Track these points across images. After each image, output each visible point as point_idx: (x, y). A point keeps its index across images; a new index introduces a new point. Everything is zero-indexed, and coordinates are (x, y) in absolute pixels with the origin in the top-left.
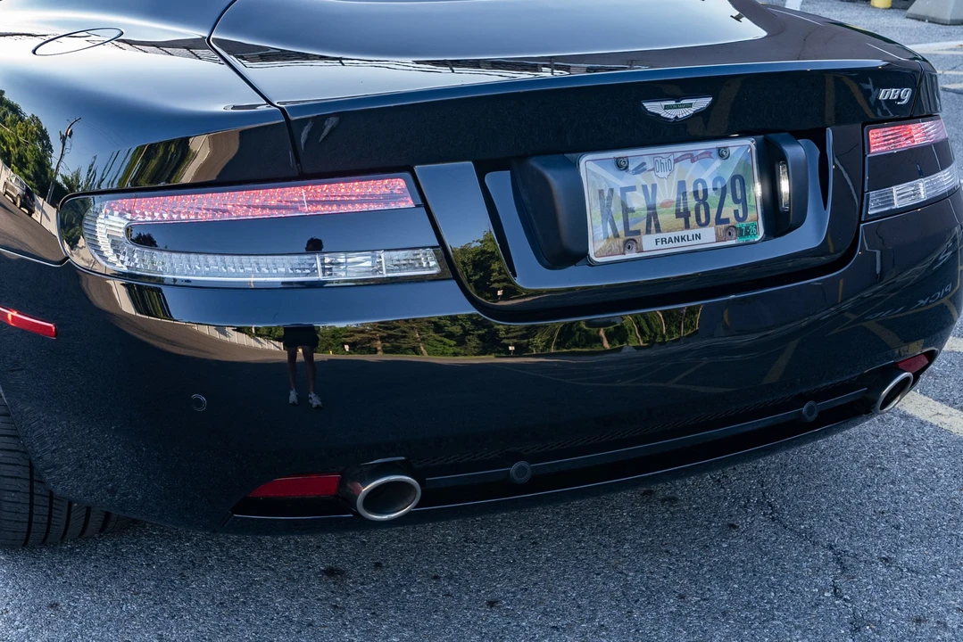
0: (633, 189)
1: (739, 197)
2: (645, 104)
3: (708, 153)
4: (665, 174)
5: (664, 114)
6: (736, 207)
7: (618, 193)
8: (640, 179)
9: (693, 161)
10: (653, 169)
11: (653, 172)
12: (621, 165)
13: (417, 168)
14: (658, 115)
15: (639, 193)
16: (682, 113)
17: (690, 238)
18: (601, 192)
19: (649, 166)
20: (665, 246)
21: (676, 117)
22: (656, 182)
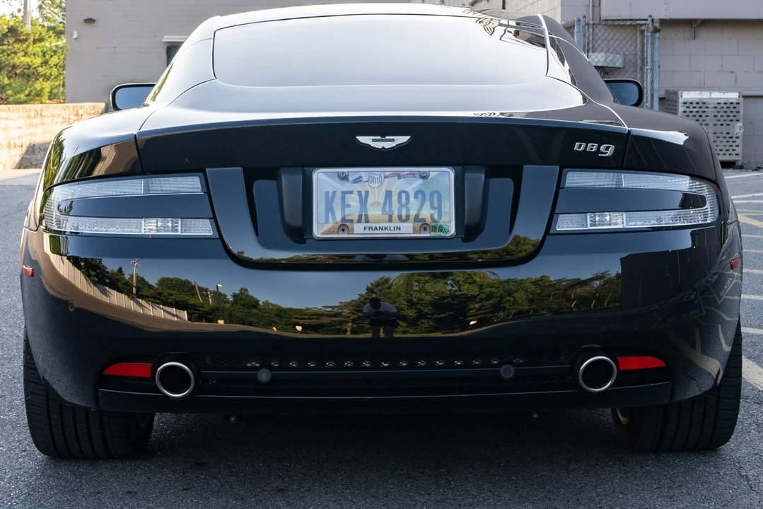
0: (351, 192)
1: (436, 205)
2: (358, 137)
3: (413, 174)
4: (377, 185)
5: (373, 145)
6: (432, 212)
7: (339, 195)
8: (357, 187)
9: (399, 178)
10: (368, 181)
11: (367, 183)
12: (344, 178)
13: (208, 170)
14: (370, 145)
15: (355, 196)
17: (392, 228)
19: (365, 179)
20: (371, 232)
21: (383, 148)
22: (369, 190)
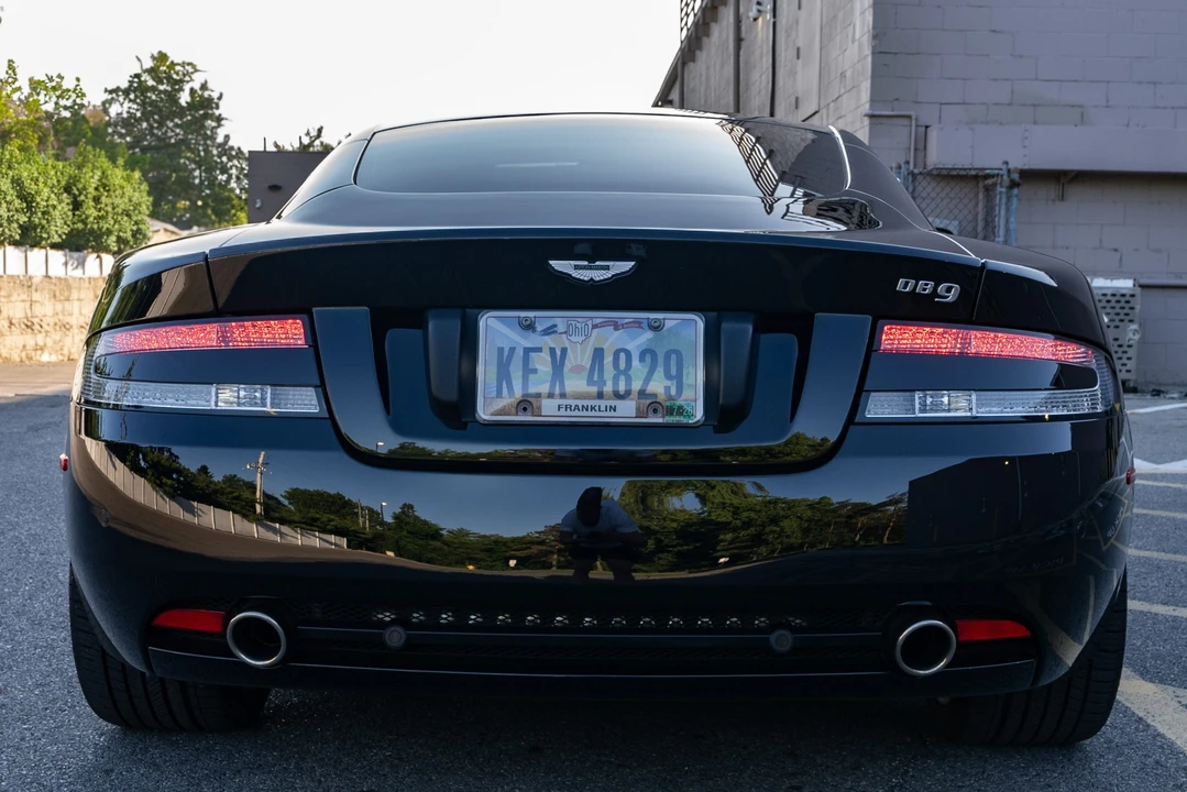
0: (539, 350)
1: (673, 371)
2: (551, 262)
3: (638, 323)
4: (580, 339)
5: (576, 274)
6: (668, 383)
7: (520, 353)
8: (549, 341)
9: (616, 329)
10: (565, 333)
11: (564, 336)
12: (529, 327)
13: (314, 309)
14: (570, 275)
15: (546, 355)
16: (598, 275)
17: (603, 408)
18: (501, 350)
19: (561, 328)
20: (569, 413)
21: (592, 279)
22: (568, 346)
